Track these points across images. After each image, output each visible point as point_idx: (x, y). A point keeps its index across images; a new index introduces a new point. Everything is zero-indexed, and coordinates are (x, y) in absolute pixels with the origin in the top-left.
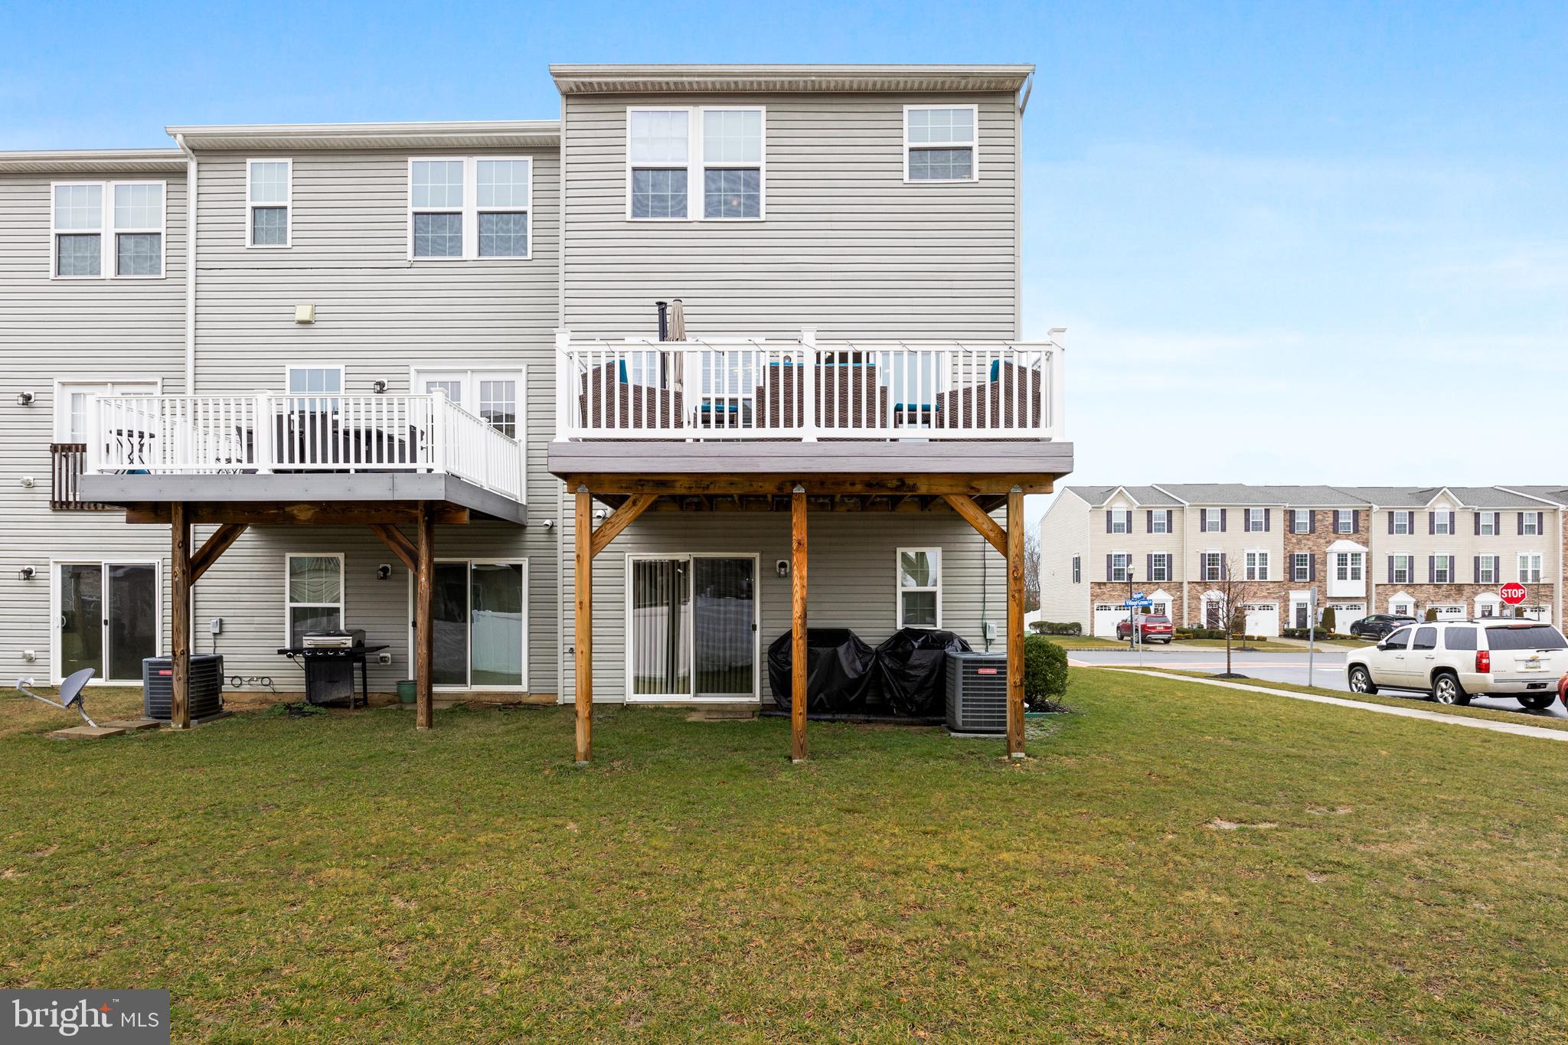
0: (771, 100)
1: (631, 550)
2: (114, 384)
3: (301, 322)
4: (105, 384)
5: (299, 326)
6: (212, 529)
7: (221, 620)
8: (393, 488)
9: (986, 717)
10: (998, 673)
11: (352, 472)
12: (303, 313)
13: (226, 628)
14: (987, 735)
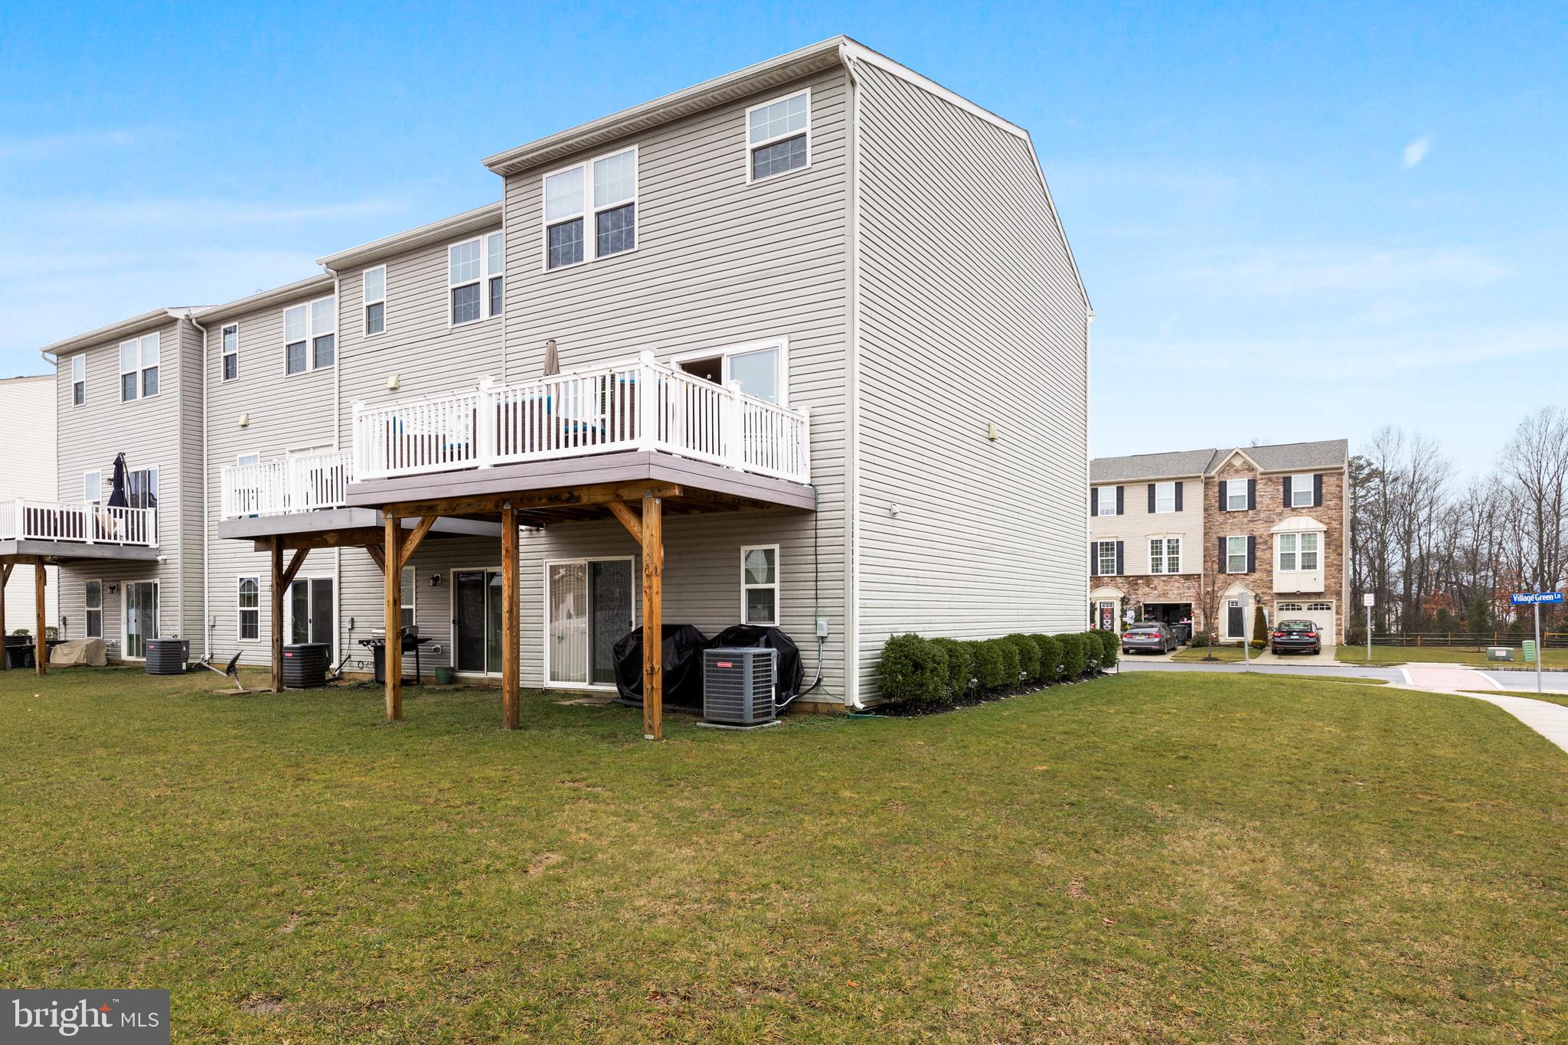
0: (643, 137)
1: (548, 557)
2: (314, 448)
3: (392, 389)
4: (309, 449)
5: (392, 392)
6: (294, 552)
7: (353, 619)
8: (351, 520)
9: (724, 709)
10: (733, 667)
11: (335, 508)
12: (392, 383)
13: (356, 625)
14: (724, 726)
